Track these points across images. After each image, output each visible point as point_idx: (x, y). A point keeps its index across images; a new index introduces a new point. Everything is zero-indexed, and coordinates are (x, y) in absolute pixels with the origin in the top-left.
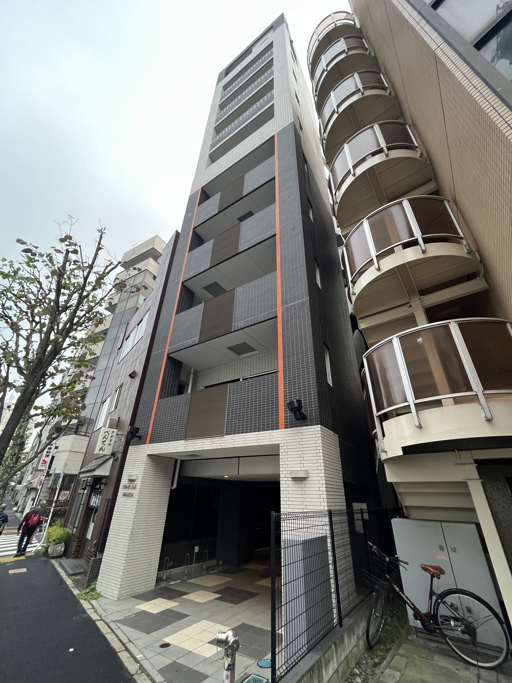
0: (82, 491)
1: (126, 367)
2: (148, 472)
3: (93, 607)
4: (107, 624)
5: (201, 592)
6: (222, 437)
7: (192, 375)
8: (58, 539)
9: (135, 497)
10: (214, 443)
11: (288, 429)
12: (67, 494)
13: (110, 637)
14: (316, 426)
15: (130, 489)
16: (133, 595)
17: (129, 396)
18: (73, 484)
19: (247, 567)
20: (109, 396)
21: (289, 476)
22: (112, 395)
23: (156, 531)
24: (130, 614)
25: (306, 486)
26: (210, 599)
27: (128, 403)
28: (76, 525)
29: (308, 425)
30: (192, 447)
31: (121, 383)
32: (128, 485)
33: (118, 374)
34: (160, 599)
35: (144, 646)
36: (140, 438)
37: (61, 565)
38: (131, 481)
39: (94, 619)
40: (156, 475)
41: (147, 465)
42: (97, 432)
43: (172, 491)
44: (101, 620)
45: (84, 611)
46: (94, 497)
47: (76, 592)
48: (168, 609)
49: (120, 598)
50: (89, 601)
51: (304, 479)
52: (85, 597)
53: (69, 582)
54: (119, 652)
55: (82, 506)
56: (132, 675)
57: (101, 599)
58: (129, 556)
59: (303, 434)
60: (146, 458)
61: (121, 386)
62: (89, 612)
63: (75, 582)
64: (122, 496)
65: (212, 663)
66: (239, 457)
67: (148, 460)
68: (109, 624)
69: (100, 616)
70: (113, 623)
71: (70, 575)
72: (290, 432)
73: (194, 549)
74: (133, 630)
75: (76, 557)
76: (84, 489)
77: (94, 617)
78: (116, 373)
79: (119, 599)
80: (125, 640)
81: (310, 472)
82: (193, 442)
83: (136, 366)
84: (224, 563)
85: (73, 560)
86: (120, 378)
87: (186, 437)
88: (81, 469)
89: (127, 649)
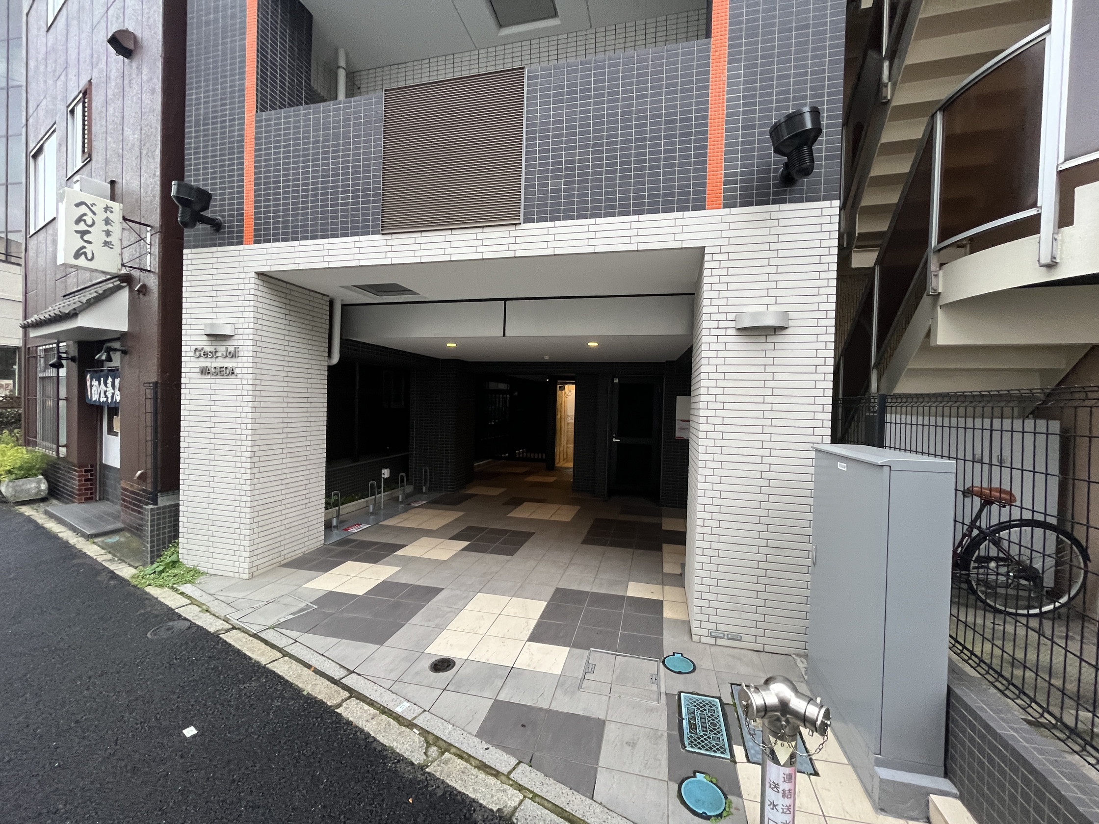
0: (52, 372)
1: (87, 28)
2: (265, 317)
3: (193, 601)
4: (255, 636)
5: (424, 540)
6: (513, 228)
7: (342, 75)
8: (21, 468)
9: (240, 376)
10: (486, 242)
11: (734, 210)
12: (8, 385)
13: (284, 669)
14: (827, 203)
15: (220, 359)
16: (282, 563)
17: (131, 112)
18: (16, 367)
19: (469, 492)
20: (50, 131)
21: (732, 324)
22: (60, 127)
23: (308, 448)
24: (303, 605)
25: (778, 346)
26: (455, 552)
27: (132, 135)
28: (63, 440)
29: (801, 200)
30: (412, 253)
31: (83, 83)
32: (208, 349)
33: (61, 60)
34: (349, 563)
35: (394, 676)
36: (217, 226)
37: (51, 516)
38: (216, 338)
39: (212, 630)
40: (287, 328)
41: (260, 299)
42: (41, 235)
43: (330, 368)
44: (234, 628)
45: (171, 614)
46: (95, 383)
47: (125, 571)
48: (384, 582)
49: (255, 574)
50: (172, 588)
51: (776, 330)
52: (161, 582)
53: (92, 550)
54: (339, 705)
55: (62, 404)
56: (422, 767)
57: (201, 579)
58: (256, 498)
59: (782, 223)
60: (253, 280)
61: (86, 93)
62: (185, 612)
63: (112, 549)
64: (199, 376)
65: (580, 687)
66: (505, 300)
67: (260, 288)
68: (262, 635)
69: (226, 620)
70: (271, 631)
71: (89, 537)
72: (737, 218)
73: (380, 474)
74: (335, 640)
75: (88, 500)
76: (58, 366)
77: (211, 625)
78: (50, 61)
79: (252, 576)
80: (337, 673)
81: (792, 315)
82: (412, 241)
83: (128, 11)
84: (430, 489)
85: (83, 505)
86: (72, 72)
87: (384, 227)
88: (25, 318)
89: (353, 693)
